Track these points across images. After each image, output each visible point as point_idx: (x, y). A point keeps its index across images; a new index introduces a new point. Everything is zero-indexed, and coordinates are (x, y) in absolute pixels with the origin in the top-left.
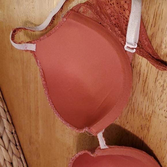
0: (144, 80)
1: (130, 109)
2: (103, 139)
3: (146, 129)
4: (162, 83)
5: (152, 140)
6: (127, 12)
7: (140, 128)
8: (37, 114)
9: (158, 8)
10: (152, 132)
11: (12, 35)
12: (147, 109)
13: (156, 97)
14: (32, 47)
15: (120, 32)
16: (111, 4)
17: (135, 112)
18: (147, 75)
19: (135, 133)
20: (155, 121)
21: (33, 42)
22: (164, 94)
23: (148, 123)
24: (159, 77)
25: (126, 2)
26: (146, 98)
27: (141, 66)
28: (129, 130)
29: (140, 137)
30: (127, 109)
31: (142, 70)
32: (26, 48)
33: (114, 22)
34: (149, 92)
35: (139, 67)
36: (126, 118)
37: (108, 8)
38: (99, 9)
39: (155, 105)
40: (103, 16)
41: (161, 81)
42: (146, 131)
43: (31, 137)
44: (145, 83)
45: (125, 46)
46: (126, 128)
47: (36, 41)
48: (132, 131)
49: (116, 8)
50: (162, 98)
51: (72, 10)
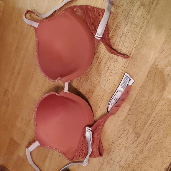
0: (100, 62)
1: (86, 79)
2: (68, 86)
3: (91, 92)
4: (109, 65)
5: (93, 100)
6: (101, 17)
7: (88, 92)
8: (19, 73)
9: (119, 22)
10: (95, 94)
11: (26, 13)
12: (96, 80)
13: (103, 73)
14: (36, 25)
15: (94, 28)
16: (93, 11)
17: (88, 81)
18: (102, 59)
19: (84, 94)
20: (98, 88)
21: (38, 22)
22: (108, 72)
23: (93, 89)
24: (108, 61)
25: (102, 11)
26: (97, 73)
27: (100, 53)
28: (81, 92)
29: (86, 97)
30: (84, 78)
31: (100, 56)
32: (32, 24)
33: (92, 22)
34: (100, 70)
35: (99, 53)
36: (82, 84)
37: (90, 13)
38: (85, 12)
39: (101, 78)
40: (87, 16)
41: (108, 64)
42: (91, 94)
43: (7, 90)
44: (100, 64)
45: (95, 36)
46: (80, 90)
47: (39, 22)
48: (82, 93)
49: (96, 13)
50: (106, 74)
51: (70, 8)
